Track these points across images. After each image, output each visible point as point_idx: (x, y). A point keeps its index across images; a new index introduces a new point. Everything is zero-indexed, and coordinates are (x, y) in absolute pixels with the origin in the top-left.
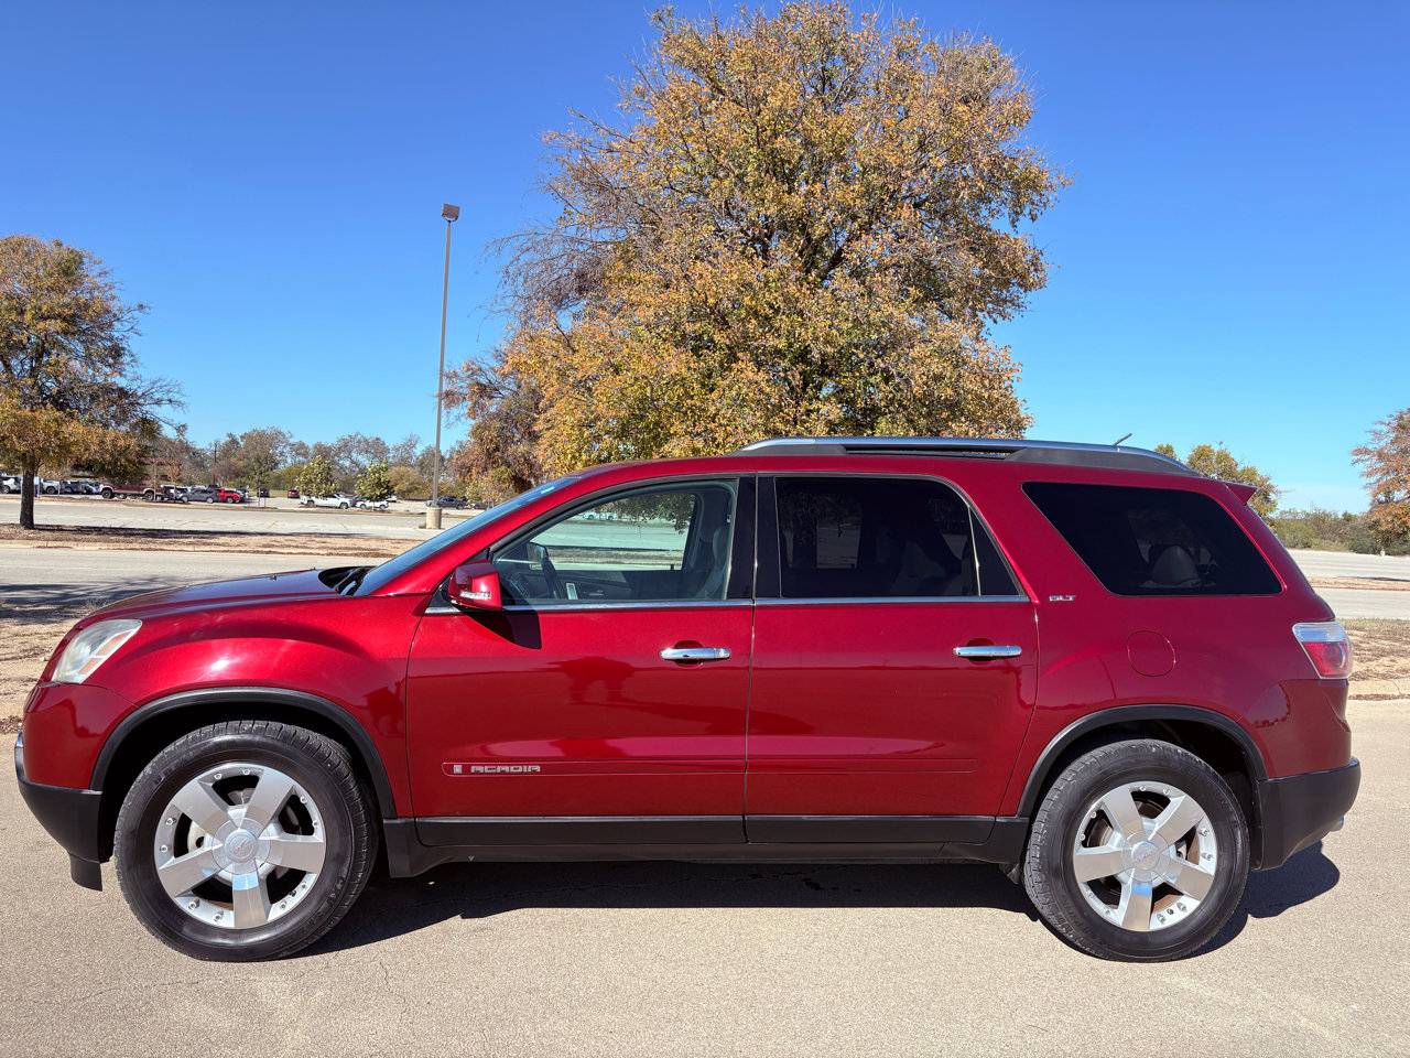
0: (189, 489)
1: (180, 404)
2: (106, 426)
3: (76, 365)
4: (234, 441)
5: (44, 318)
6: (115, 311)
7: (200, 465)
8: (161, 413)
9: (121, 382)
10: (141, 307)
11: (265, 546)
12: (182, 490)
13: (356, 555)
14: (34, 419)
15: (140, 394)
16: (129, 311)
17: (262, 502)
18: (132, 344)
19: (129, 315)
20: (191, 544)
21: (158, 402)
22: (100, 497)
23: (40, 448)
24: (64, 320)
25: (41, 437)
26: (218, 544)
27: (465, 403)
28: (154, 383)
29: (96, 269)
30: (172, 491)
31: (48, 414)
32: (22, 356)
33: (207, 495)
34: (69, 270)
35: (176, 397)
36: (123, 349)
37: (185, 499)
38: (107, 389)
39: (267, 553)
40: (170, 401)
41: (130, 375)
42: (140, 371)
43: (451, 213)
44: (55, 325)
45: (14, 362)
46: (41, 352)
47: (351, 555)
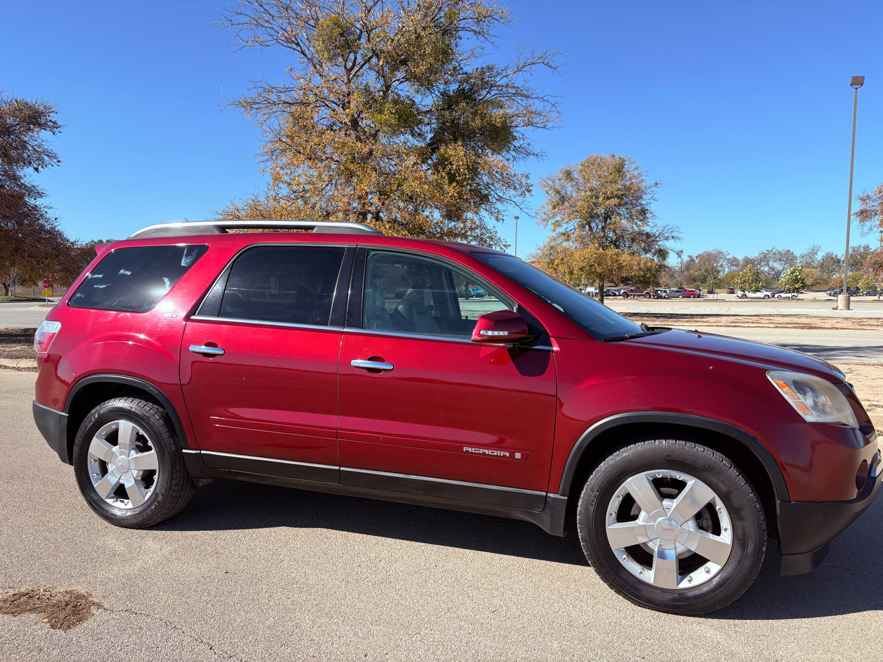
0: (668, 290)
1: (678, 238)
2: (640, 255)
3: (624, 222)
4: (692, 260)
5: (608, 198)
6: (643, 188)
7: (672, 276)
8: (668, 245)
9: (647, 229)
10: (656, 184)
11: (732, 322)
12: (665, 292)
13: (795, 328)
14: (606, 255)
15: (657, 235)
16: (650, 187)
17: (711, 296)
18: (653, 207)
19: (650, 190)
20: (688, 321)
21: (667, 238)
22: (621, 297)
23: (609, 270)
24: (618, 198)
25: (609, 263)
26: (704, 322)
27: (877, 217)
28: (665, 227)
29: (633, 166)
30: (659, 292)
31: (612, 251)
32: (597, 221)
33: (678, 294)
34: (619, 170)
35: (675, 234)
36: (647, 210)
37: (667, 297)
38: (641, 233)
39: (734, 326)
40: (673, 237)
41: (651, 224)
42: (657, 221)
43: (858, 82)
44: (615, 201)
45: (593, 225)
46: (607, 217)
47: (792, 328)
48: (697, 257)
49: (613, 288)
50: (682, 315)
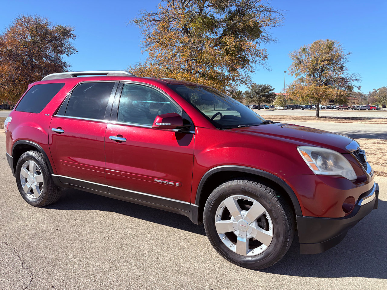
0: (361, 106)
1: (359, 80)
2: (338, 89)
3: (331, 73)
4: (375, 91)
5: (323, 61)
6: (342, 56)
7: (364, 99)
8: (354, 83)
9: (343, 76)
10: (349, 53)
11: (384, 122)
12: (359, 107)
14: (320, 89)
15: (348, 79)
16: (346, 55)
17: (384, 109)
18: (346, 65)
19: (346, 56)
20: (361, 121)
21: (353, 80)
22: (336, 109)
23: (321, 96)
24: (328, 61)
25: (321, 93)
26: (369, 121)
28: (352, 75)
29: (338, 45)
30: (356, 107)
31: (323, 87)
32: (318, 72)
33: (366, 108)
34: (330, 47)
35: (358, 78)
36: (344, 66)
37: (359, 109)
38: (339, 78)
40: (356, 80)
41: (345, 74)
42: (348, 72)
44: (326, 63)
45: (315, 74)
46: (322, 70)
48: (378, 90)
49: (333, 105)
50: (359, 118)
